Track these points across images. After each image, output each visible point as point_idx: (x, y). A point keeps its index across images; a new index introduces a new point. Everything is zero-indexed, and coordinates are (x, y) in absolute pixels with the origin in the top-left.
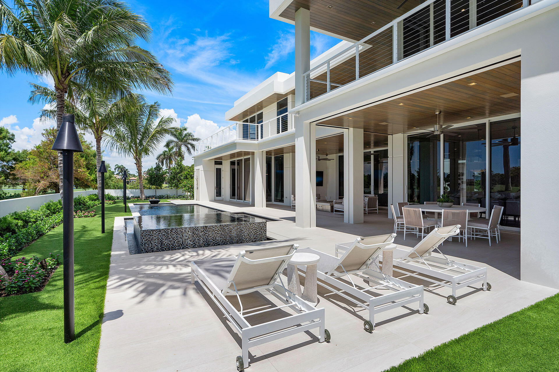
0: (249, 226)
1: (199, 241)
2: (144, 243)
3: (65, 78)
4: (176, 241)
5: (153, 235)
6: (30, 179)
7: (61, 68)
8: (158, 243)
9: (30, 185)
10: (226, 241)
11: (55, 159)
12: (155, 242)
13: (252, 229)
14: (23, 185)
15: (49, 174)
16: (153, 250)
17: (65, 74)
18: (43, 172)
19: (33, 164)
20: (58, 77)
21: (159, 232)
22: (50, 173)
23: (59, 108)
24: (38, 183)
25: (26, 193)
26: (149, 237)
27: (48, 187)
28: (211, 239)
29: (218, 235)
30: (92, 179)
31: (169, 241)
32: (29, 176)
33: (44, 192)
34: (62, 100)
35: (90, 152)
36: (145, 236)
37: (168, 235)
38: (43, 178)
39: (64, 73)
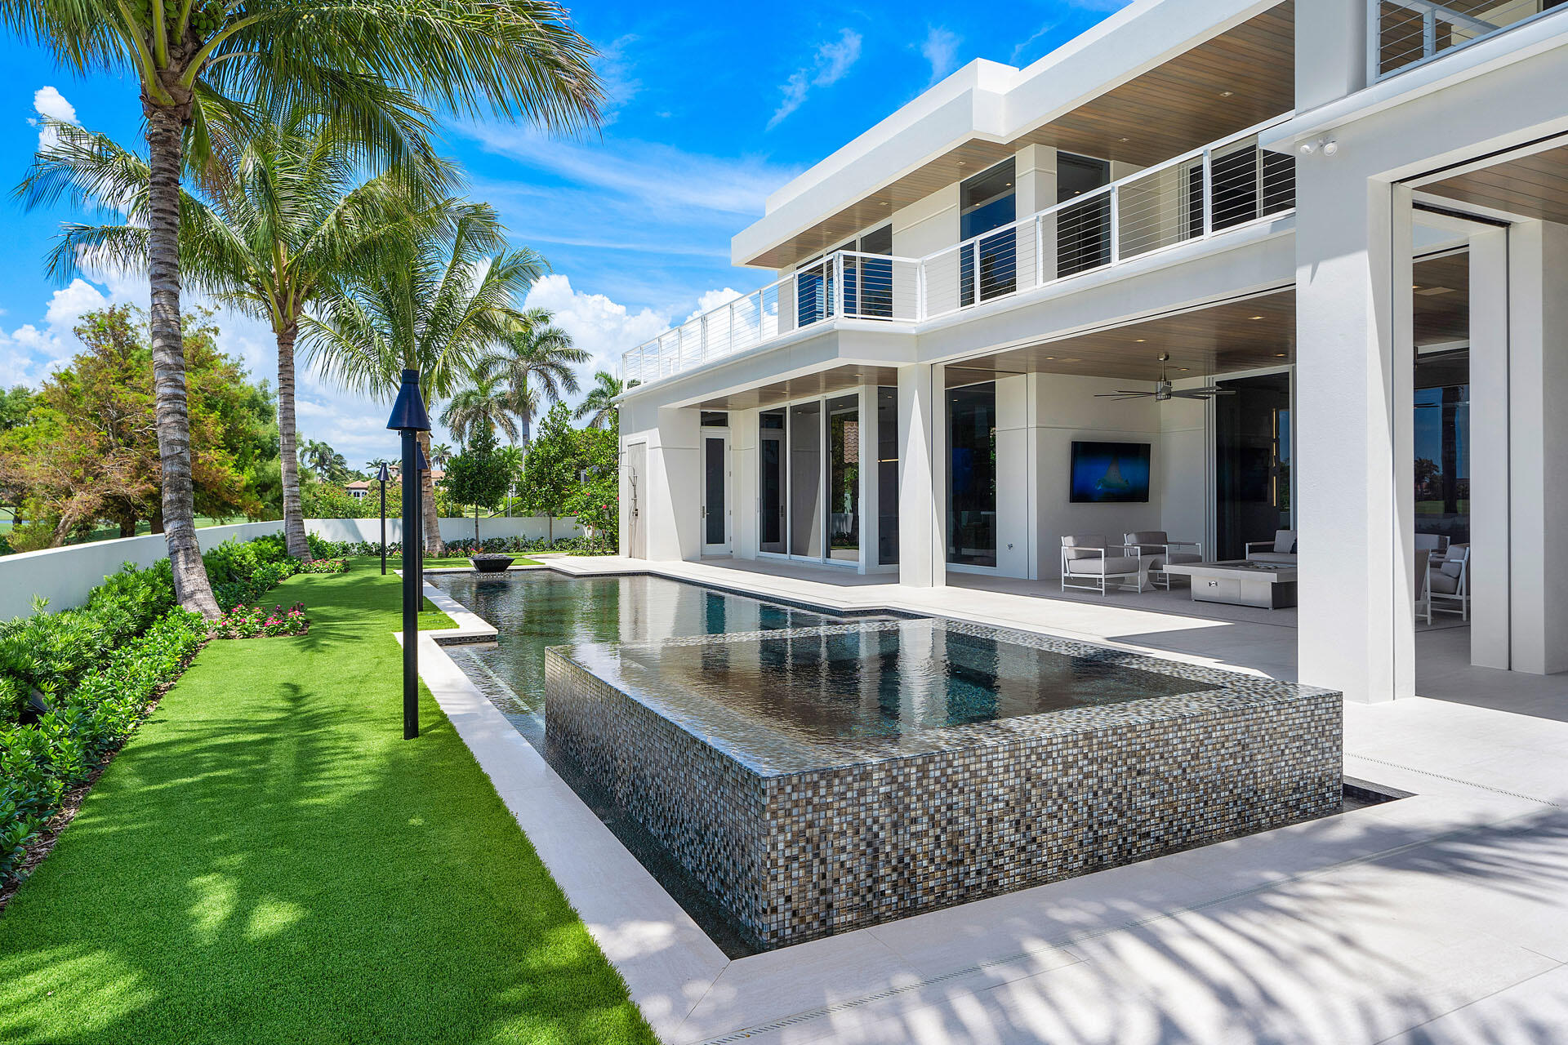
0: (1271, 721)
1: (1055, 822)
2: (781, 862)
3: (185, 60)
4: (944, 830)
5: (828, 806)
6: (39, 483)
7: (167, 20)
8: (857, 854)
9: (38, 507)
10: (1176, 812)
11: (123, 415)
12: (843, 849)
13: (1284, 735)
14: (13, 509)
15: (102, 468)
16: (829, 897)
17: (183, 45)
18: (81, 462)
19: (49, 434)
20: (154, 55)
21: (863, 783)
22: (107, 464)
23: (158, 183)
24: (67, 498)
25: (25, 532)
26: (809, 817)
27: (99, 513)
28: (1110, 804)
29: (1139, 779)
30: (244, 483)
31: (914, 835)
32: (36, 475)
33: (85, 531)
34: (171, 153)
35: (237, 391)
36: (788, 814)
37: (907, 800)
38: (82, 482)
39: (179, 42)
